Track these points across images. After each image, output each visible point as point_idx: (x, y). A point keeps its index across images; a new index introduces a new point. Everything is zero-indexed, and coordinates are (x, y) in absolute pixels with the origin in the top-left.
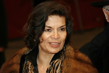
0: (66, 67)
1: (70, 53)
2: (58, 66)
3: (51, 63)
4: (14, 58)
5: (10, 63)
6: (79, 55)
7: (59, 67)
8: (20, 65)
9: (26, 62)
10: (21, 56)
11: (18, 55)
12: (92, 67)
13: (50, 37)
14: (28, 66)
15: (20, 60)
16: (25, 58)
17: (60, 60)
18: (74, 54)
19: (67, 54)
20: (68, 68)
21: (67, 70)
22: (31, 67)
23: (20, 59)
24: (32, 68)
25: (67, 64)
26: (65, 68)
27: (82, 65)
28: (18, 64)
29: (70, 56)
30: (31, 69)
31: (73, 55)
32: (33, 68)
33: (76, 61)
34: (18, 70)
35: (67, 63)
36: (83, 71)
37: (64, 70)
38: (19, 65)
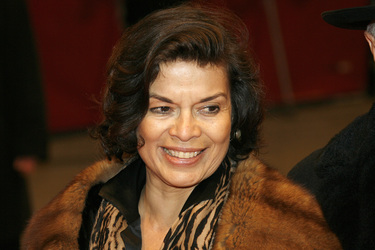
0: (229, 226)
1: (247, 181)
2: (204, 222)
3: (183, 213)
4: (66, 194)
5: (52, 208)
6: (278, 190)
7: (207, 227)
8: (83, 217)
9: (105, 206)
10: (87, 188)
11: (77, 184)
12: (320, 229)
13: (166, 133)
14: (107, 219)
15: (82, 201)
16: (101, 194)
17: (214, 205)
18: (264, 185)
19: (237, 184)
20: (236, 230)
21: (231, 238)
22: (118, 224)
23: (84, 197)
24: (121, 226)
25: (233, 218)
26: (226, 232)
27: (285, 223)
28: (75, 212)
29: (246, 192)
30: (115, 229)
31: (259, 187)
32: (124, 228)
33: (268, 209)
34: (76, 234)
35: (234, 215)
36: (289, 243)
37: (221, 237)
38: (80, 217)
